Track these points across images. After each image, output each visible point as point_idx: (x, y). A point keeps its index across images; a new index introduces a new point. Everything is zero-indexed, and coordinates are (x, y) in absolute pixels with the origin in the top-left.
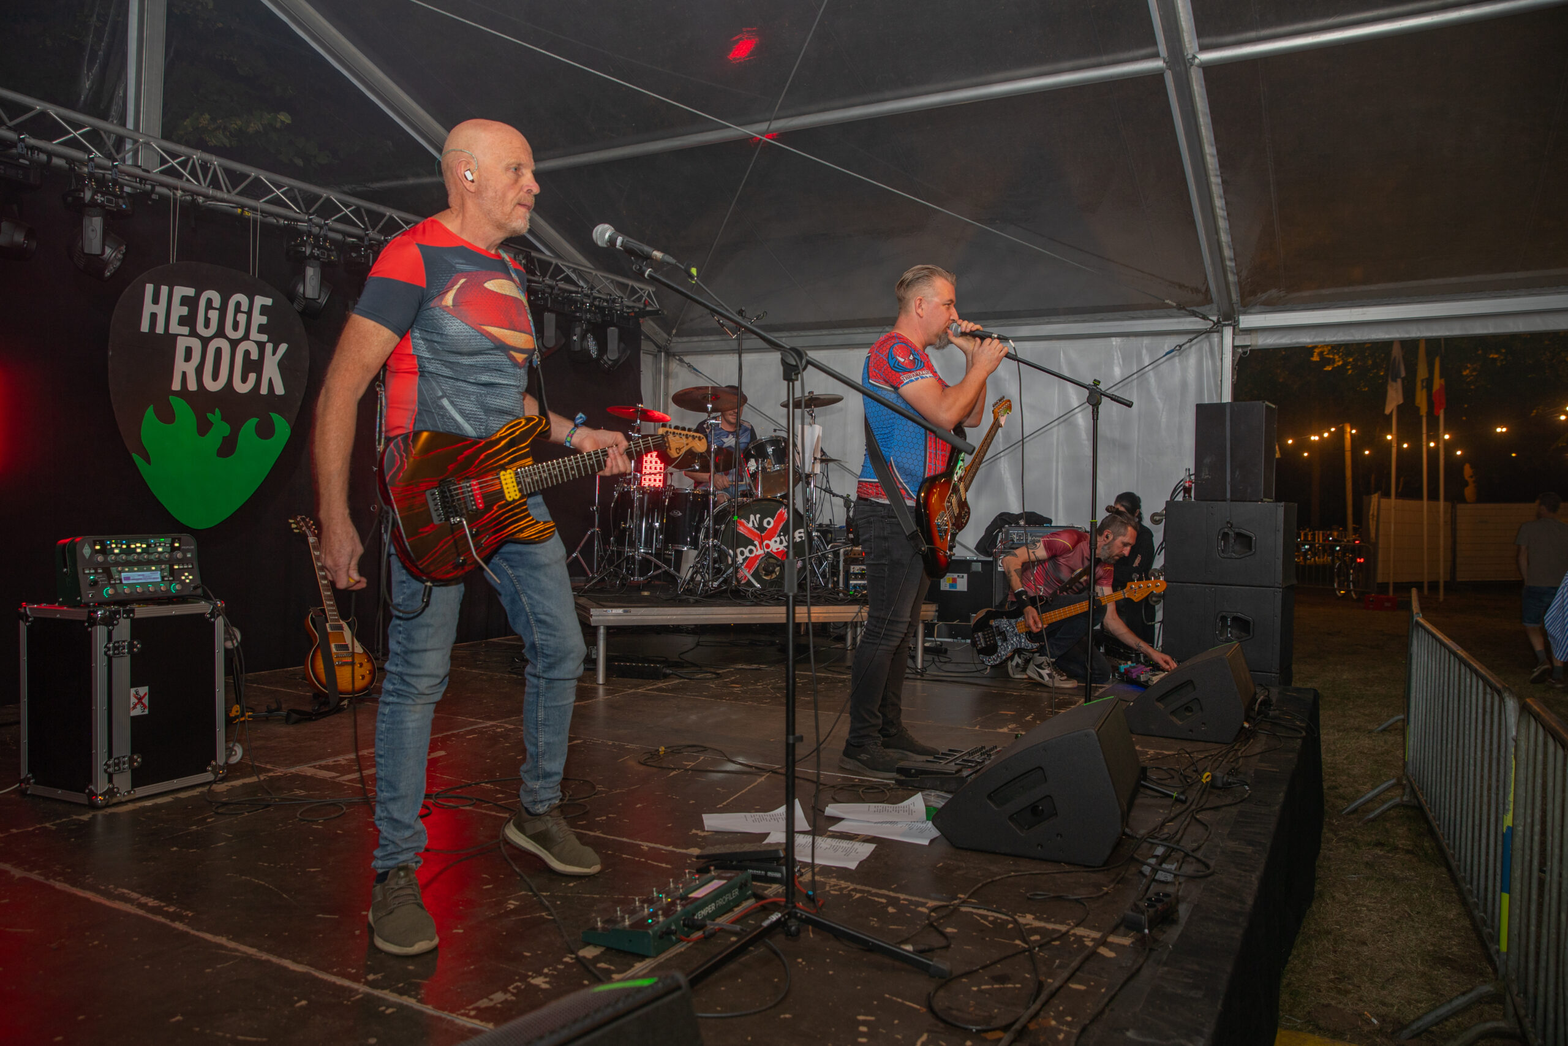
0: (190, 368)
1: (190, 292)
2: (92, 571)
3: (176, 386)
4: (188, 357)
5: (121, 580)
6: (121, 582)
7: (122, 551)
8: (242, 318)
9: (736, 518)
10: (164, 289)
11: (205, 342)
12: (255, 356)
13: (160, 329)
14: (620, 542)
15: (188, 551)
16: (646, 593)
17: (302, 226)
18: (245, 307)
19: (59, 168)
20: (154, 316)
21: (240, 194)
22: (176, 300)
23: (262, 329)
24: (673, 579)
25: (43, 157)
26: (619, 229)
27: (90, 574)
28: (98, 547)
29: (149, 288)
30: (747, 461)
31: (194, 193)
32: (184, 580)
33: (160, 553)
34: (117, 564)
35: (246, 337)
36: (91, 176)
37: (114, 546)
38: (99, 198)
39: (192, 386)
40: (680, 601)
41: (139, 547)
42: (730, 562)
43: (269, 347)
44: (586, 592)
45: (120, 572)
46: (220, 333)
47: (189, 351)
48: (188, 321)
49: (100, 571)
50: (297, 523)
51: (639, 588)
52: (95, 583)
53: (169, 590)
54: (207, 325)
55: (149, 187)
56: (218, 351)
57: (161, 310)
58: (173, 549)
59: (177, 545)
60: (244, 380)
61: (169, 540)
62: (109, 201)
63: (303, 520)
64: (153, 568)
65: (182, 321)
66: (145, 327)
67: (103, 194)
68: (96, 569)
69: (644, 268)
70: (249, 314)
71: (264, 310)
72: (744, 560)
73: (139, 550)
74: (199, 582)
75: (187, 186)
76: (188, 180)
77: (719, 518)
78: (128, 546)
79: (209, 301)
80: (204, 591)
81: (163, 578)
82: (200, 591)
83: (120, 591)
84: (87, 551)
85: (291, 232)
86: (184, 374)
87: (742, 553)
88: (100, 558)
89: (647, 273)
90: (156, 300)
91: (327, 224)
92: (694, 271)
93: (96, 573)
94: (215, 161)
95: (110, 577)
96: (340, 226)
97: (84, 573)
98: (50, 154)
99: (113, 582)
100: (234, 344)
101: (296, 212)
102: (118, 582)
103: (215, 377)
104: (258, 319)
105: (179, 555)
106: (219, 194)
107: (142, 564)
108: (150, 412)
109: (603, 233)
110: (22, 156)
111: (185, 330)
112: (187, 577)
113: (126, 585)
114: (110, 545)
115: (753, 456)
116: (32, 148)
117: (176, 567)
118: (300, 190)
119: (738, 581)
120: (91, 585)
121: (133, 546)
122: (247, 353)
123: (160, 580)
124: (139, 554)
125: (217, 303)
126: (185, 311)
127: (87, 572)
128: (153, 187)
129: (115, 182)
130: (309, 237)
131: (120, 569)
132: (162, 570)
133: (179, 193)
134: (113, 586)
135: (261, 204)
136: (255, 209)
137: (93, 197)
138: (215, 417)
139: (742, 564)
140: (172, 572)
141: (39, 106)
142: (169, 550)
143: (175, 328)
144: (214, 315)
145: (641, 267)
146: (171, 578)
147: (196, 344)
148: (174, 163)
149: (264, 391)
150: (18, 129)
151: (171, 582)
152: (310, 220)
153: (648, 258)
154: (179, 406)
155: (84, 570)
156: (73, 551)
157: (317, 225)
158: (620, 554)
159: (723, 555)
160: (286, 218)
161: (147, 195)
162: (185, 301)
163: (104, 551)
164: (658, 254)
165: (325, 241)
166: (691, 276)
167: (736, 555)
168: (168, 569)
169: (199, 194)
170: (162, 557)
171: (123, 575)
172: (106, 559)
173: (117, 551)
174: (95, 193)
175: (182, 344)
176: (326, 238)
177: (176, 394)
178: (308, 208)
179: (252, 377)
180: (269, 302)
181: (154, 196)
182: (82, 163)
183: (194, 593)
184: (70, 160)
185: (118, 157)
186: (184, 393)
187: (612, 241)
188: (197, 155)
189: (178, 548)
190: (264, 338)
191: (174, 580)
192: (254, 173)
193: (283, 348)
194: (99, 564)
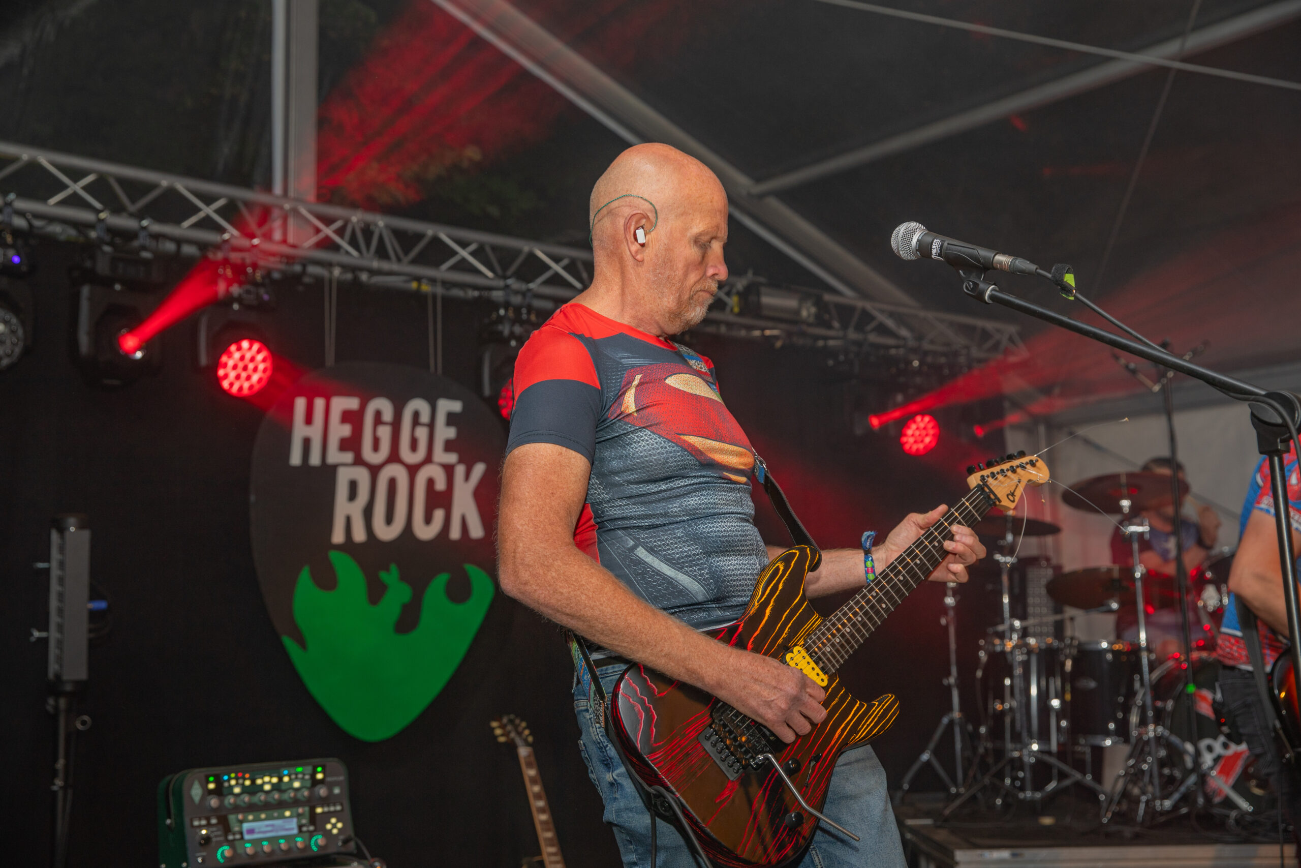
0: (356, 510)
1: (352, 403)
2: (204, 822)
3: (338, 537)
4: (353, 495)
5: (241, 833)
6: (242, 838)
7: (245, 790)
8: (422, 433)
9: (1191, 689)
10: (319, 403)
11: (375, 471)
12: (440, 485)
13: (315, 460)
14: (997, 733)
15: (336, 784)
16: (1047, 821)
17: (498, 295)
18: (425, 418)
19: (190, 259)
20: (307, 442)
21: (414, 262)
22: (335, 416)
23: (449, 446)
24: (1091, 795)
25: (170, 247)
26: (932, 227)
27: (201, 827)
28: (211, 786)
29: (300, 404)
30: (1199, 590)
31: (354, 269)
32: (330, 831)
33: (297, 790)
34: (236, 809)
35: (428, 460)
36: (226, 262)
37: (233, 782)
38: (235, 290)
39: (359, 535)
40: (1108, 835)
41: (267, 782)
42: (1189, 762)
43: (460, 470)
44: (946, 820)
45: (241, 822)
46: (394, 457)
47: (353, 487)
48: (351, 444)
49: (214, 821)
50: (503, 727)
51: (1036, 809)
52: (207, 839)
53: (308, 847)
54: (376, 447)
55: (298, 268)
56: (392, 483)
57: (315, 432)
58: (315, 782)
59: (320, 776)
60: (428, 520)
61: (309, 769)
62: (248, 292)
63: (511, 722)
64: (287, 813)
65: (345, 445)
66: (296, 459)
67: (240, 283)
68: (208, 819)
69: (982, 286)
70: (431, 426)
71: (452, 419)
72: (1217, 760)
73: (267, 787)
74: (350, 832)
75: (344, 259)
76: (347, 253)
77: (1161, 689)
78: (253, 782)
79: (378, 414)
80: (358, 847)
81: (300, 827)
82: (352, 845)
83: (240, 851)
84: (196, 792)
85: (484, 305)
86: (348, 520)
87: (1210, 749)
88: (214, 802)
89: (988, 293)
90: (309, 420)
91: (529, 290)
92: (1070, 279)
93: (208, 826)
94: (381, 222)
95: (227, 830)
96: (548, 290)
97: (192, 826)
98: (179, 241)
99: (231, 837)
100: (413, 470)
101: (486, 277)
102: (238, 837)
103: (389, 519)
104: (444, 433)
105: (322, 791)
106: (385, 266)
107: (272, 807)
108: (305, 578)
109: (909, 235)
110: (144, 248)
111: (348, 457)
112: (334, 826)
113: (249, 841)
114: (229, 780)
115: (1210, 581)
116: (157, 237)
117: (319, 810)
118: (494, 248)
119: (1208, 799)
120: (201, 844)
121: (259, 782)
122: (431, 482)
123: (295, 831)
124: (267, 792)
125: (388, 416)
126: (346, 430)
127: (196, 823)
128: (304, 266)
129: (255, 266)
130: (506, 310)
131: (240, 817)
132: (299, 816)
133: (337, 272)
134: (231, 844)
135: (443, 272)
136: (433, 281)
137: (227, 290)
138: (391, 577)
139: (1212, 768)
140: (313, 818)
141: (165, 181)
142: (309, 784)
143: (335, 456)
144: (385, 433)
145: (976, 285)
146: (312, 828)
147: (362, 475)
148: (328, 231)
149: (455, 533)
150: (140, 216)
151: (311, 834)
152: (507, 287)
153: (986, 269)
154: (343, 564)
155: (192, 821)
156: (179, 794)
157: (517, 292)
158: (999, 753)
159: (1174, 757)
160: (475, 287)
161: (297, 278)
162: (347, 417)
163: (220, 791)
164: (1003, 259)
165: (529, 313)
166: (1066, 289)
167: (1198, 753)
168: (307, 814)
169: (362, 269)
170: (299, 795)
171: (246, 826)
172: (222, 802)
173: (237, 790)
174: (230, 283)
175: (344, 477)
176: (530, 309)
177: (339, 547)
178: (505, 268)
179: (439, 514)
180: (456, 406)
181: (307, 280)
182: (217, 247)
183: (343, 850)
184: (203, 246)
185: (258, 232)
186: (349, 546)
187: (924, 249)
188: (356, 217)
189: (322, 782)
190: (452, 458)
191: (315, 830)
192: (430, 230)
193: (479, 469)
194: (214, 811)
